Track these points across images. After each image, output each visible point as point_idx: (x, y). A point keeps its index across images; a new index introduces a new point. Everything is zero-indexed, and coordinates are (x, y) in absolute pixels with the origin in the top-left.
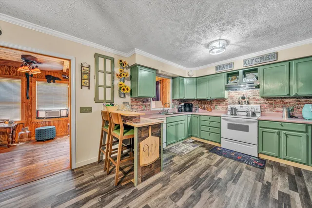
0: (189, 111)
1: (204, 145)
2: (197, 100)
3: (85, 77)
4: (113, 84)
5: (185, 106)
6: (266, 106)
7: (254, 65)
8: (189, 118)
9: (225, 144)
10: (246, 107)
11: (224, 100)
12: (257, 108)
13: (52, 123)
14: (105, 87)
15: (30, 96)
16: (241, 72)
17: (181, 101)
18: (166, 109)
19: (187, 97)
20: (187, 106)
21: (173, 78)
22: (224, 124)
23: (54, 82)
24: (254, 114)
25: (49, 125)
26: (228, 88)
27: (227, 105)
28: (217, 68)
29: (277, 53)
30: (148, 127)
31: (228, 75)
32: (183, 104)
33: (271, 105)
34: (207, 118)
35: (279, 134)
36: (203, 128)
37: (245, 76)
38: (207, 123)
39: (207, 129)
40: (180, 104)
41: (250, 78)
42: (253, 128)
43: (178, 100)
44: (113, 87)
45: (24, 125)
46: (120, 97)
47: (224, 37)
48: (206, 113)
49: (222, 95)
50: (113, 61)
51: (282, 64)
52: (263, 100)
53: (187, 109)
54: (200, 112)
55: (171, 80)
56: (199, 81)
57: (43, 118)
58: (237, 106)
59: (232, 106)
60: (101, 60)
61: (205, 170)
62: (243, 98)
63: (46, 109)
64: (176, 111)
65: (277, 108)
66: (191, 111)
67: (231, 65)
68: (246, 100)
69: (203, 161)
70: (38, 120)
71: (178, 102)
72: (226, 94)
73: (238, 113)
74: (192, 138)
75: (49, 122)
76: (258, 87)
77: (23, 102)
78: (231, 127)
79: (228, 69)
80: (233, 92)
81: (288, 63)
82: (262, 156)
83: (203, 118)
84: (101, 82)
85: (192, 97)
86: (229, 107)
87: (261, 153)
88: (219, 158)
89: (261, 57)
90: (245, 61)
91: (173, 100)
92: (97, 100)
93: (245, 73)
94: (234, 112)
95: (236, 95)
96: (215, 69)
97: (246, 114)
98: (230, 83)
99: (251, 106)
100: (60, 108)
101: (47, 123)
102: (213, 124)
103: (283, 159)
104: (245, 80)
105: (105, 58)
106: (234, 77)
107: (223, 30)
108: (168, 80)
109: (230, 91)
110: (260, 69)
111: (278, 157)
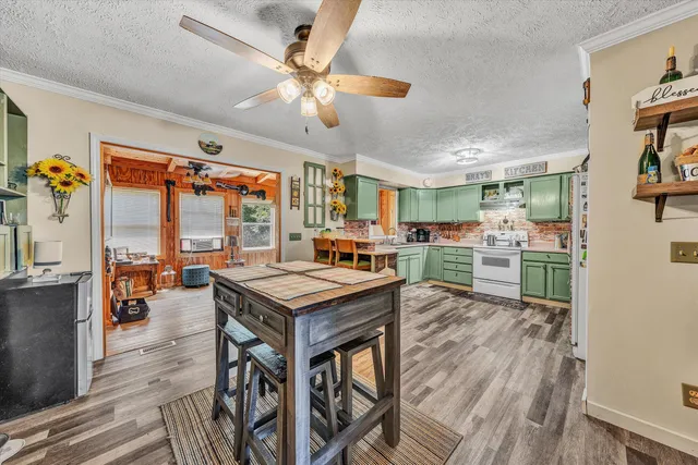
0: (424, 241)
1: (448, 290)
2: (437, 224)
3: (295, 194)
4: (323, 201)
5: (418, 232)
6: (535, 233)
7: (518, 176)
8: (426, 252)
9: (478, 287)
10: (508, 234)
11: (479, 224)
12: (522, 235)
13: (201, 260)
14: (315, 206)
15: (172, 217)
16: (501, 185)
17: (412, 225)
18: (390, 237)
19: (422, 219)
20: (420, 232)
21: (399, 190)
22: (478, 258)
23: (204, 194)
24: (518, 244)
25: (198, 263)
26: (483, 206)
27: (482, 231)
28: (468, 177)
29: (546, 163)
30: (383, 256)
31: (484, 188)
32: (414, 230)
33: (541, 231)
34: (453, 251)
35: (545, 268)
36: (447, 266)
37: (508, 190)
38: (453, 258)
39: (453, 266)
40: (409, 230)
41: (514, 194)
42: (515, 261)
43: (406, 224)
44: (323, 207)
45: (163, 263)
46: (332, 219)
47: (475, 147)
48: (451, 243)
49: (476, 216)
50: (324, 171)
51: (553, 177)
52: (531, 224)
53: (421, 238)
54: (442, 241)
55: (397, 193)
56: (441, 193)
57: (189, 252)
58: (497, 233)
59: (490, 232)
60: (311, 170)
61: (451, 311)
62: (506, 222)
63: (194, 237)
64: (404, 241)
65: (549, 236)
66: (427, 240)
67: (488, 174)
68: (510, 224)
69: (448, 304)
70: (183, 255)
71: (407, 227)
72: (481, 215)
73: (496, 243)
74: (430, 281)
75: (198, 258)
76: (524, 206)
77: (162, 226)
78: (487, 261)
79: (484, 180)
80: (491, 212)
81: (558, 177)
82: (526, 299)
83: (447, 250)
84: (311, 201)
85: (430, 220)
86: (485, 234)
87: (525, 295)
88: (468, 301)
89: (528, 167)
90: (506, 170)
91: (400, 224)
92: (306, 225)
93: (508, 186)
94: (492, 240)
95: (496, 216)
96: (465, 177)
97: (507, 243)
98: (487, 200)
99: (514, 233)
100: (211, 237)
101: (195, 260)
102: (461, 259)
103: (551, 299)
104: (508, 196)
105: (315, 166)
106: (492, 191)
107: (473, 142)
108: (393, 193)
109: (488, 211)
110: (526, 182)
111: (544, 298)
